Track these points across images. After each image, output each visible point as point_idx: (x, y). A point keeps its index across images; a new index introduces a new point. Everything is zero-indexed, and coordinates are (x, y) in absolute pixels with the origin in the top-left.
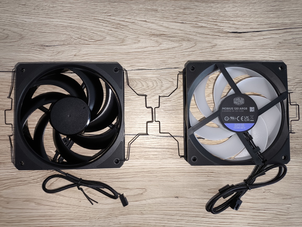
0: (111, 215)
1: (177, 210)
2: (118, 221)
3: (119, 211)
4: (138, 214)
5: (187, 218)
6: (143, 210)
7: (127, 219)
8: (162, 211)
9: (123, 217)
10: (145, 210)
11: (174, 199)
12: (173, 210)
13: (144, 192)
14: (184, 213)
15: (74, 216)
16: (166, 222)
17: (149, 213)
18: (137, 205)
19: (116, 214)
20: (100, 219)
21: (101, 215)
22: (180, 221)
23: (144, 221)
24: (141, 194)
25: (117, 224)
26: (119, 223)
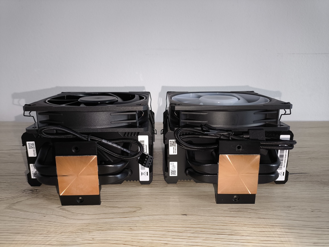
0: (82, 230)
1: (188, 226)
2: (90, 237)
3: (96, 227)
4: (124, 230)
5: (204, 235)
6: (134, 225)
7: (106, 235)
8: (163, 228)
9: (100, 232)
10: (136, 226)
11: (180, 216)
12: (180, 227)
13: (138, 210)
14: (198, 229)
15: (25, 230)
16: (169, 239)
17: (142, 229)
18: (126, 221)
19: (90, 229)
20: (63, 234)
21: (66, 230)
22: (193, 238)
23: (133, 237)
24: (133, 212)
25: (86, 240)
26: (91, 239)
